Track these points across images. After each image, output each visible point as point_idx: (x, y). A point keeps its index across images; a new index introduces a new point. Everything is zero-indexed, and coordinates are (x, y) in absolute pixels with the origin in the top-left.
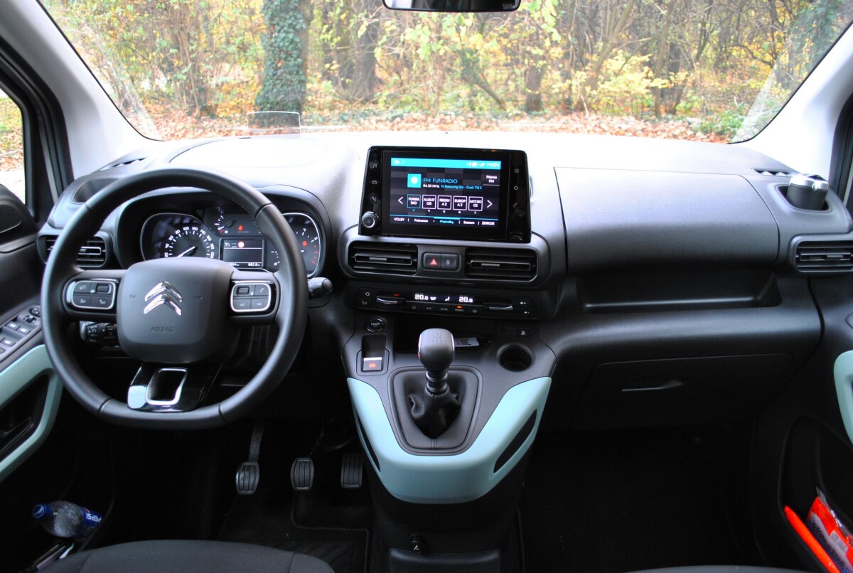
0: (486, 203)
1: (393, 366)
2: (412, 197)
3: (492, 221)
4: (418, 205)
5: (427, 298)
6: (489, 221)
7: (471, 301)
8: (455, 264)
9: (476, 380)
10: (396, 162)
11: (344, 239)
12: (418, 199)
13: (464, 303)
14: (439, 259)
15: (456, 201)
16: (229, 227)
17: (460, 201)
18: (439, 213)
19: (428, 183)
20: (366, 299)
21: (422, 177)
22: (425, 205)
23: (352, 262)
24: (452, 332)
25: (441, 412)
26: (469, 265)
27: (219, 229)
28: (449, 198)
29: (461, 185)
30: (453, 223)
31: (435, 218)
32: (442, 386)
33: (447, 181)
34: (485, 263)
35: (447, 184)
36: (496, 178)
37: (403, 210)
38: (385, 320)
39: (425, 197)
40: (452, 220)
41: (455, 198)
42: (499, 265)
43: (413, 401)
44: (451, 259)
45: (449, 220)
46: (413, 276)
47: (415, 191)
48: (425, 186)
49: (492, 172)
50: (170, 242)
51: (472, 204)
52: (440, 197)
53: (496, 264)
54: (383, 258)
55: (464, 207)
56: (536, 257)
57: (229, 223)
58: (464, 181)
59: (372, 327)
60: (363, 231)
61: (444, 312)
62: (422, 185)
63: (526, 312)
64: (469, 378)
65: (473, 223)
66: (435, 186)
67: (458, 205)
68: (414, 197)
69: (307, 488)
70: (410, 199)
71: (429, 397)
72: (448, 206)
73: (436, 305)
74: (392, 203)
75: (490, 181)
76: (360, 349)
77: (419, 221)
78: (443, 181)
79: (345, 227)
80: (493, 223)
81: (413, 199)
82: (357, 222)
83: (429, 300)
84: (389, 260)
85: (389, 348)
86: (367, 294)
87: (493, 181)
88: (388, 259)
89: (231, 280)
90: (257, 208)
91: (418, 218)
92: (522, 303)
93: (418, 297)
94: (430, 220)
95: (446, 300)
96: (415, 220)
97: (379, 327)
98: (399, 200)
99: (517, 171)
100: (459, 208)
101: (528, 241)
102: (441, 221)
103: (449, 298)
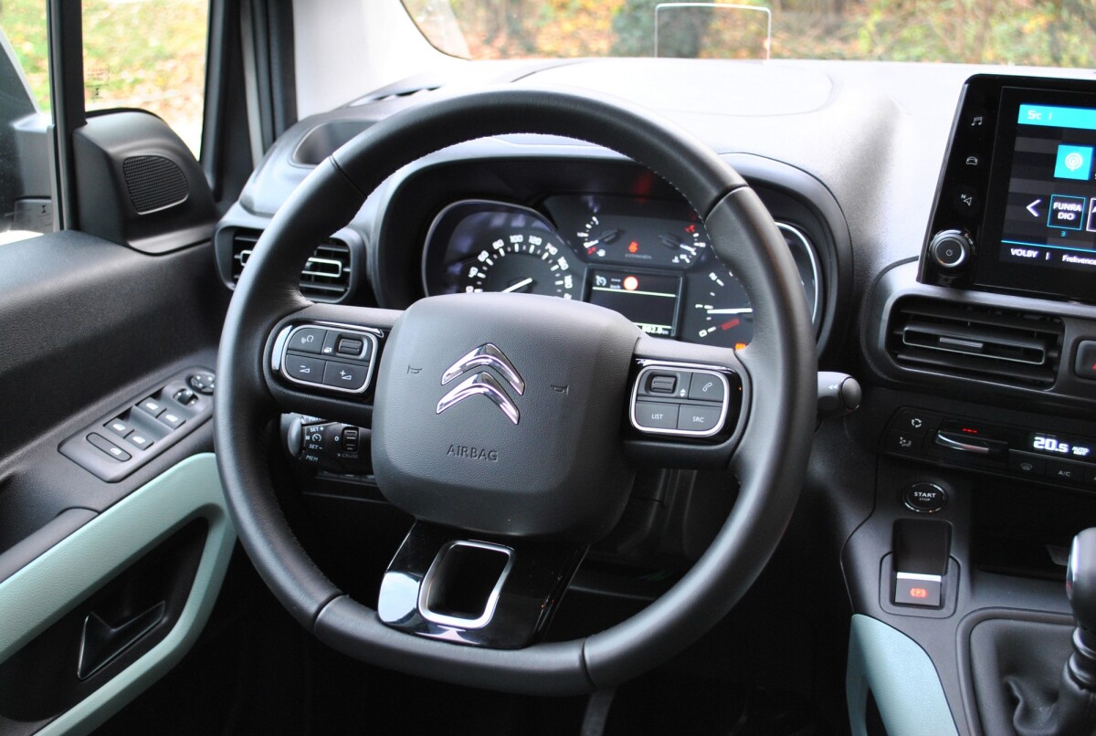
1: (967, 603)
2: (1062, 200)
4: (1075, 223)
5: (1064, 448)
10: (1031, 115)
11: (879, 290)
12: (1078, 208)
16: (609, 243)
20: (910, 433)
21: (1094, 155)
22: (1094, 224)
23: (894, 342)
27: (587, 245)
37: (1036, 232)
38: (949, 488)
39: (1095, 203)
43: (1017, 693)
46: (1046, 392)
47: (1072, 188)
50: (480, 265)
54: (974, 343)
57: (609, 234)
59: (916, 501)
60: (930, 272)
62: (1092, 174)
68: (1069, 201)
70: (1056, 205)
73: (1085, 467)
74: (1011, 213)
76: (887, 549)
77: (1074, 260)
79: (884, 262)
81: (1065, 206)
82: (917, 250)
83: (1070, 454)
84: (988, 348)
85: (959, 557)
86: (917, 423)
88: (986, 344)
89: (635, 357)
90: (714, 193)
91: (1071, 254)
93: (1043, 443)
96: (1065, 258)
97: (933, 503)
98: (1029, 208)
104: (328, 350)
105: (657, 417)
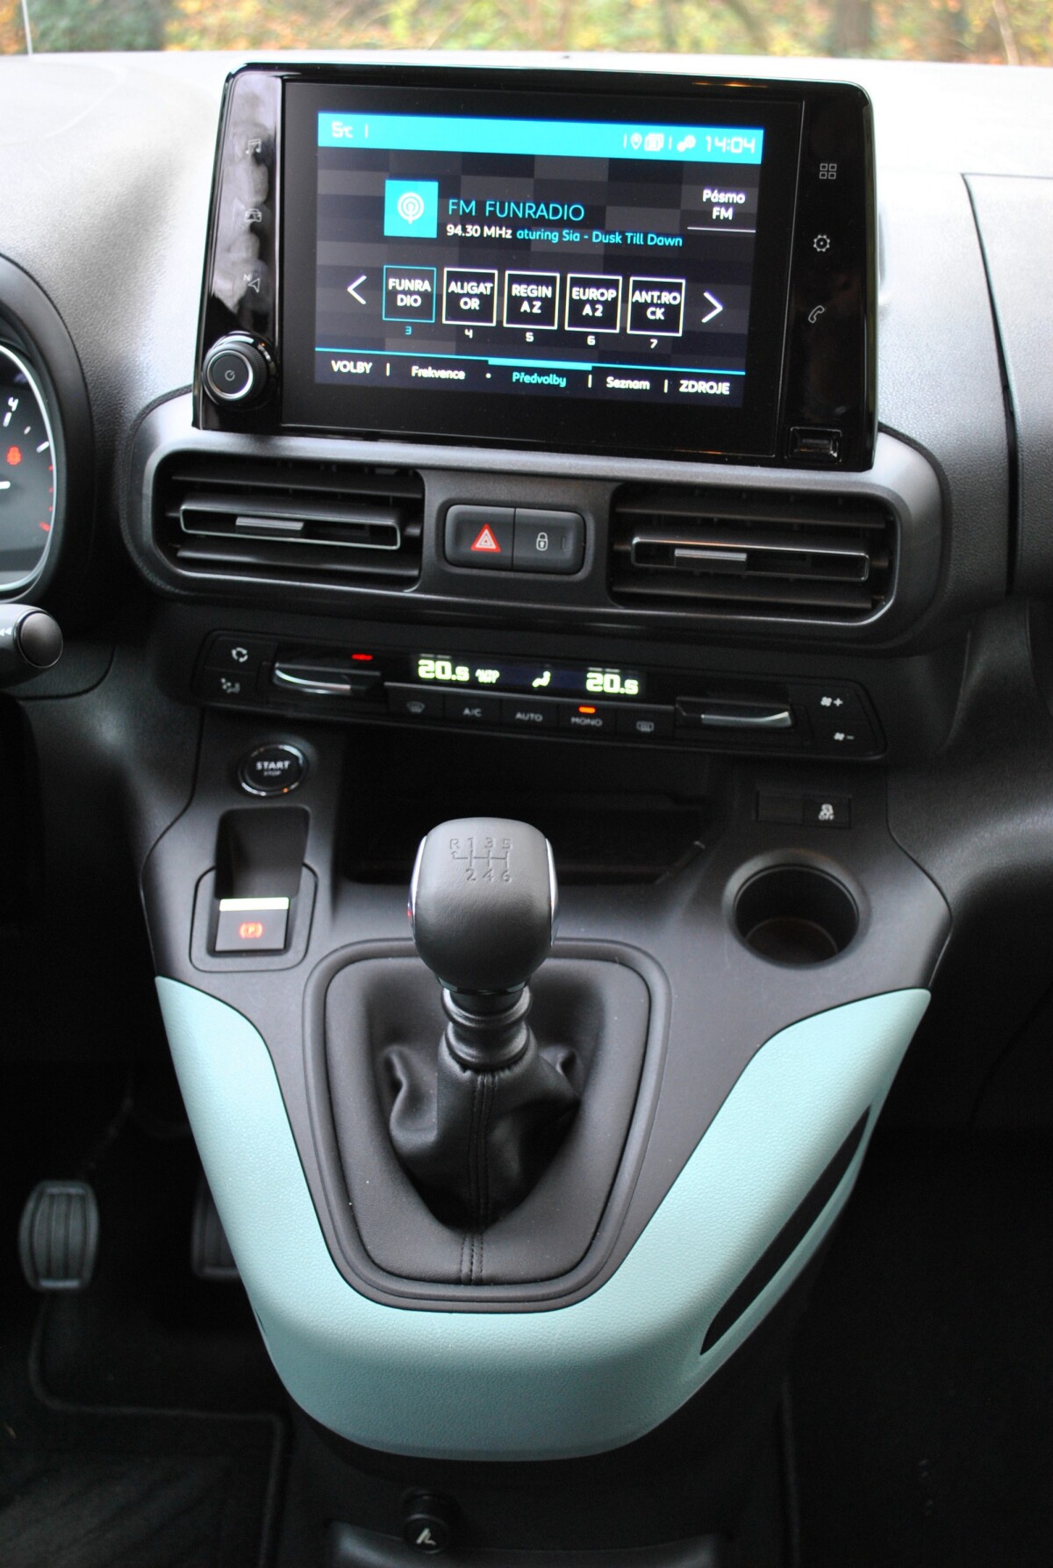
0: (697, 305)
1: (329, 935)
2: (400, 275)
3: (719, 379)
4: (424, 311)
5: (463, 674)
6: (707, 378)
7: (632, 687)
8: (569, 549)
9: (644, 1000)
10: (337, 130)
11: (141, 441)
12: (425, 286)
13: (603, 696)
14: (506, 530)
15: (577, 293)
17: (593, 293)
18: (509, 342)
19: (465, 220)
20: (235, 671)
21: (443, 195)
22: (455, 311)
23: (169, 534)
24: (546, 836)
25: (504, 1135)
26: (627, 554)
28: (549, 282)
29: (601, 227)
30: (563, 383)
31: (493, 361)
32: (509, 1040)
33: (542, 211)
34: (690, 550)
35: (542, 223)
36: (740, 198)
37: (367, 330)
38: (309, 750)
39: (453, 277)
40: (560, 373)
41: (575, 282)
42: (742, 557)
43: (400, 1074)
44: (556, 531)
45: (549, 373)
46: (408, 593)
47: (412, 252)
48: (452, 230)
49: (723, 175)
51: (640, 308)
52: (515, 280)
53: (732, 552)
54: (287, 522)
55: (609, 319)
56: (891, 527)
58: (612, 213)
59: (260, 779)
60: (213, 413)
61: (531, 725)
62: (441, 228)
63: (839, 736)
64: (615, 989)
65: (645, 385)
66: (493, 232)
67: (587, 310)
68: (411, 275)
69: (72, 1284)
70: (393, 282)
71: (458, 1080)
72: (546, 316)
73: (501, 700)
74: (323, 299)
75: (716, 212)
76: (208, 862)
77: (428, 373)
78: (529, 210)
79: (145, 398)
80: (723, 388)
81: (406, 284)
82: (188, 378)
83: (473, 683)
84: (311, 528)
85: (317, 860)
86: (240, 654)
87: (729, 214)
88: (308, 523)
91: (424, 363)
92: (826, 702)
93: (431, 668)
94: (475, 369)
95: (537, 683)
96: (415, 370)
97: (285, 777)
98: (351, 290)
99: (828, 171)
100: (591, 321)
101: (863, 461)
102: (516, 376)
103: (547, 675)
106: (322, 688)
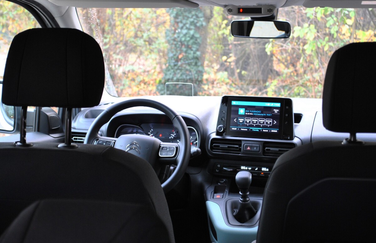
0: (273, 122)
1: (228, 197)
2: (240, 119)
3: (276, 130)
4: (243, 122)
5: (246, 168)
6: (274, 130)
7: (268, 170)
8: (258, 149)
10: (234, 103)
11: (209, 137)
12: (243, 120)
13: (264, 171)
14: (251, 147)
15: (260, 121)
17: (262, 121)
18: (252, 126)
19: (248, 113)
20: (218, 168)
21: (245, 110)
22: (246, 123)
23: (212, 148)
25: (246, 212)
26: (265, 150)
27: (150, 135)
28: (257, 119)
29: (263, 113)
30: (258, 131)
31: (250, 128)
32: (247, 198)
33: (256, 112)
34: (272, 149)
35: (256, 113)
36: (278, 110)
37: (236, 124)
38: (226, 180)
39: (246, 119)
40: (258, 129)
41: (260, 119)
44: (257, 147)
45: (256, 129)
46: (239, 155)
47: (242, 116)
48: (246, 114)
49: (276, 108)
51: (267, 122)
52: (253, 119)
53: (277, 150)
54: (226, 146)
55: (263, 124)
57: (155, 133)
60: (218, 133)
61: (256, 176)
65: (267, 131)
66: (251, 114)
67: (261, 123)
68: (241, 119)
70: (239, 119)
71: (241, 203)
72: (256, 123)
74: (231, 121)
75: (275, 112)
76: (213, 191)
77: (243, 129)
79: (209, 133)
80: (276, 131)
81: (241, 120)
82: (215, 130)
83: (248, 169)
85: (227, 190)
86: (219, 166)
87: (277, 112)
88: (228, 146)
89: (160, 145)
90: (174, 116)
91: (242, 128)
93: (243, 167)
94: (248, 129)
96: (242, 129)
97: (223, 183)
98: (235, 120)
99: (287, 107)
100: (262, 124)
101: (292, 139)
102: (253, 130)
103: (257, 168)
104: (104, 144)
105: (164, 154)
106: (229, 170)
